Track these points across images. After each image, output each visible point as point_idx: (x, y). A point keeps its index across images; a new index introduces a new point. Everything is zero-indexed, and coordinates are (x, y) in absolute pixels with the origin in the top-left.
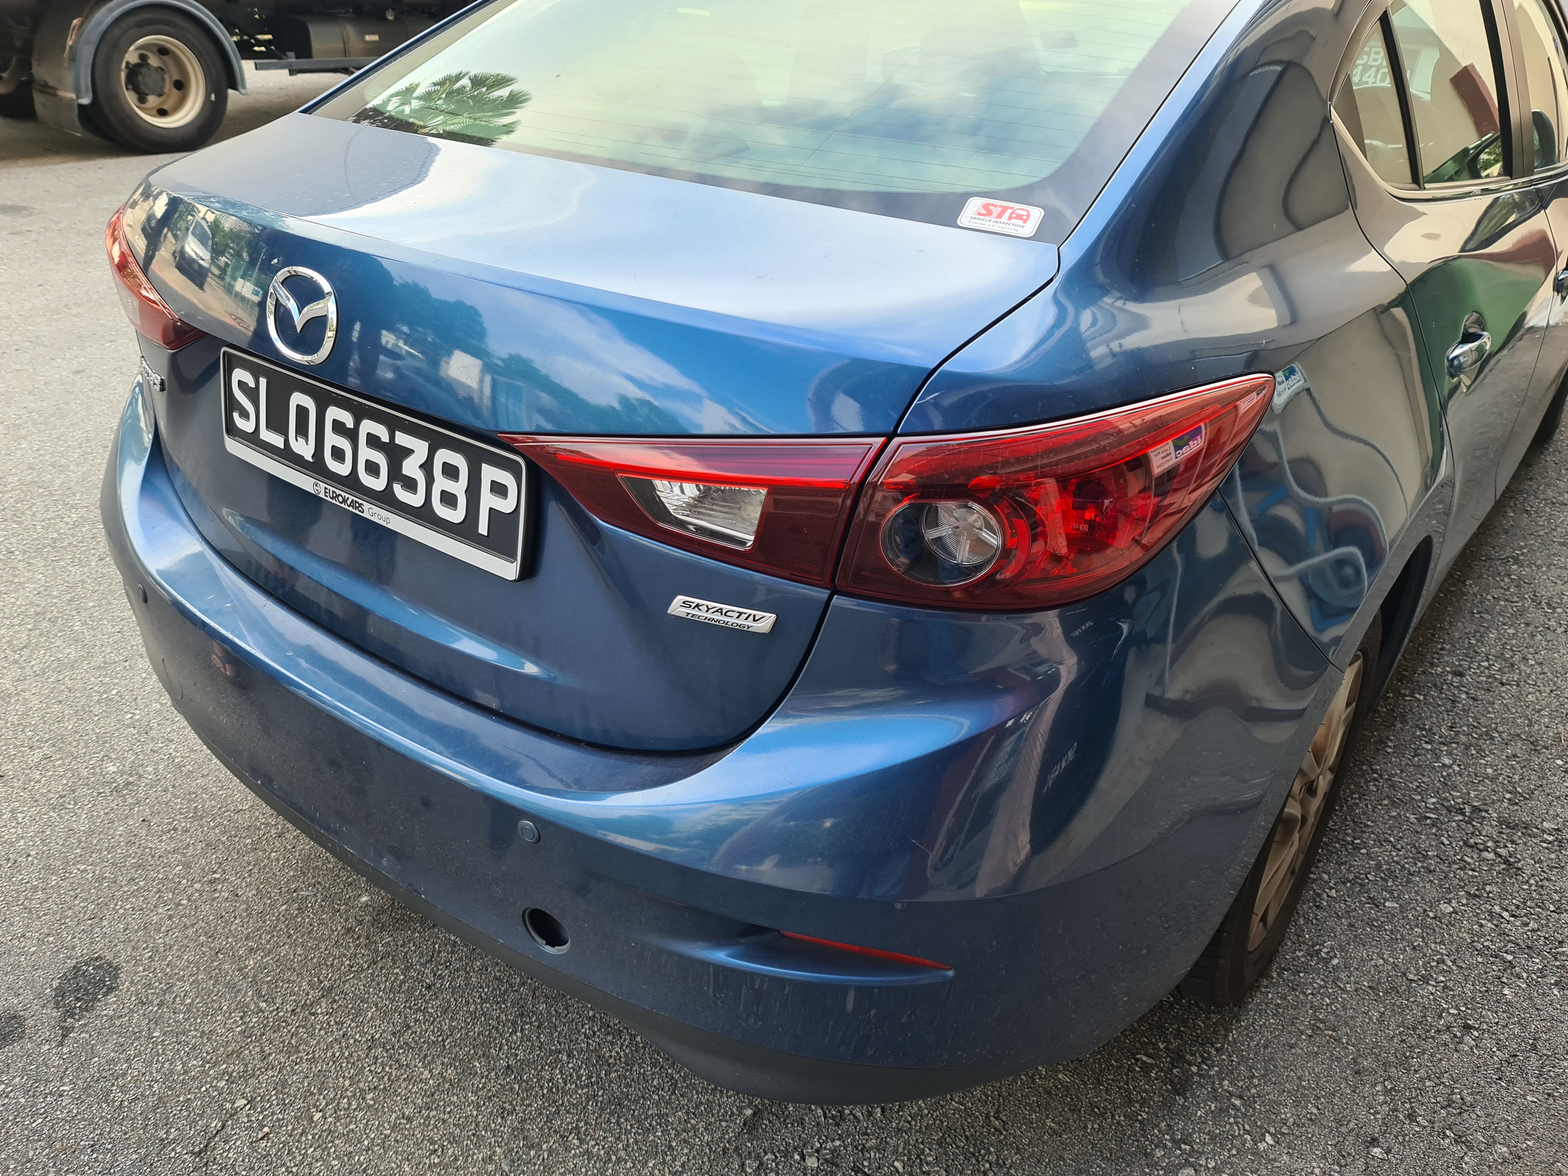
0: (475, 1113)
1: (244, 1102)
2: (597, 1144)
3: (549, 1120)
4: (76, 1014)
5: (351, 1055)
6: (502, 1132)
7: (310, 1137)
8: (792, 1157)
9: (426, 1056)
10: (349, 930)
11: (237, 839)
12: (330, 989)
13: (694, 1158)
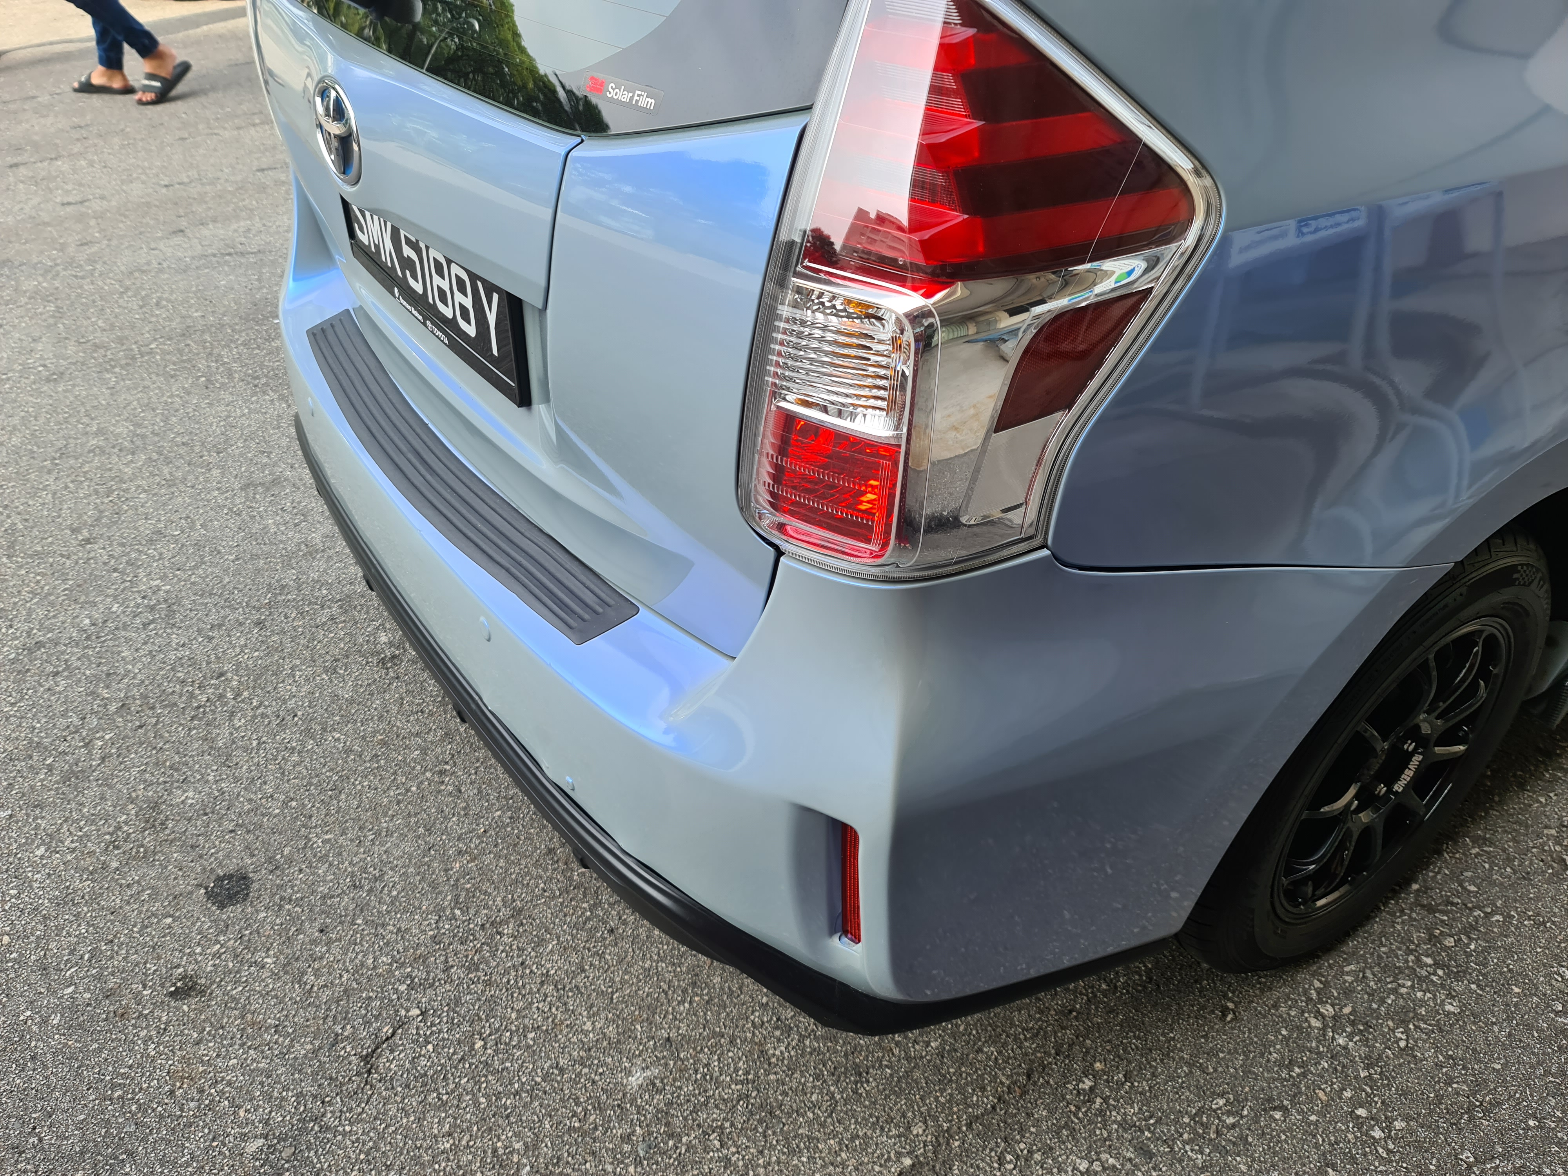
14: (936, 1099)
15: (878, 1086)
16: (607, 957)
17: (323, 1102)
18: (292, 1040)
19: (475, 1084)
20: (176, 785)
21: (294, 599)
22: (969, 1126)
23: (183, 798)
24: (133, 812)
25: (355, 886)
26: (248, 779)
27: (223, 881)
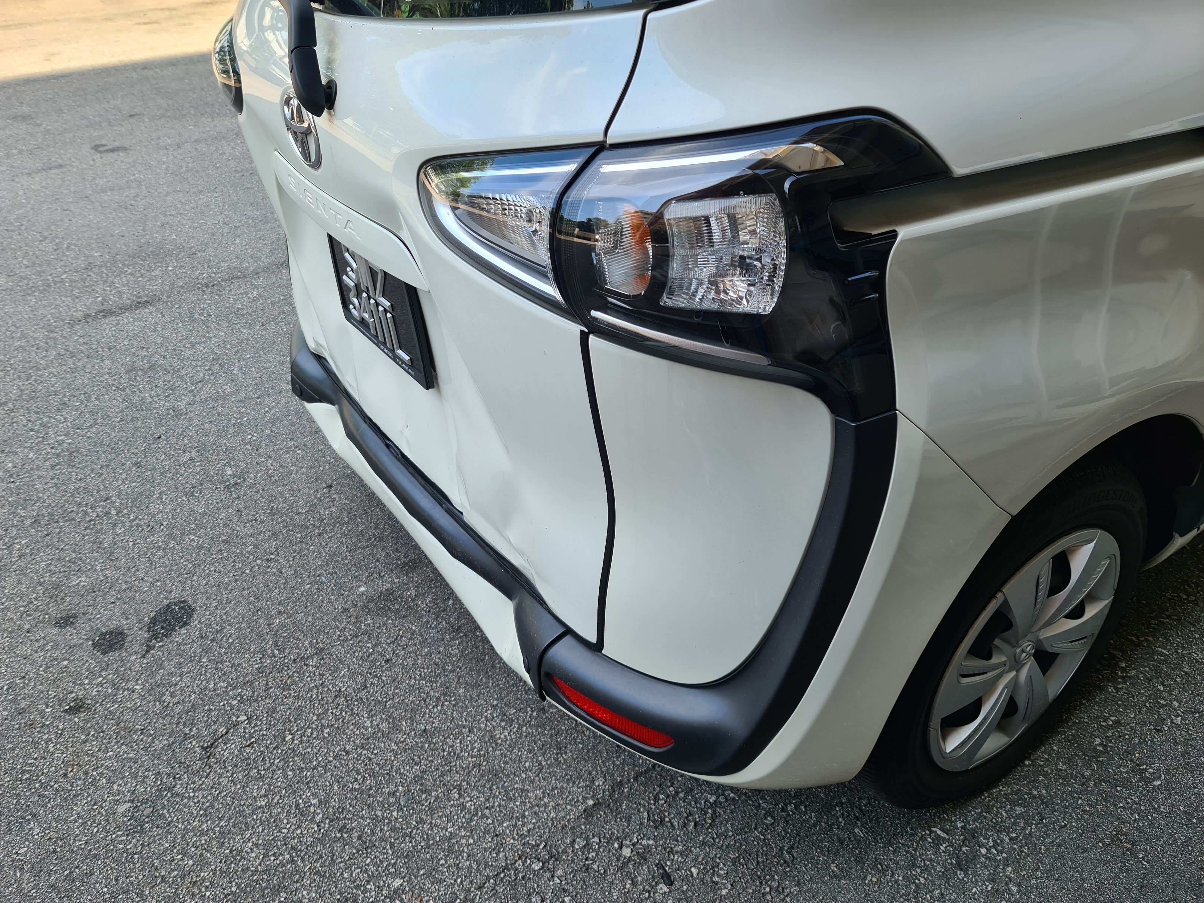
0: (393, 758)
1: (246, 718)
2: (471, 801)
3: (442, 775)
4: (158, 637)
5: (322, 699)
6: (407, 776)
7: (280, 751)
8: (613, 844)
9: (371, 710)
10: (346, 610)
11: (292, 533)
12: (322, 650)
13: (539, 827)
14: (614, 762)
15: (572, 756)
16: (383, 678)
17: (174, 778)
18: (153, 739)
19: (285, 763)
20: (72, 573)
21: (163, 447)
22: (636, 779)
23: (78, 581)
24: (41, 592)
25: (202, 637)
26: (125, 568)
27: (105, 636)
